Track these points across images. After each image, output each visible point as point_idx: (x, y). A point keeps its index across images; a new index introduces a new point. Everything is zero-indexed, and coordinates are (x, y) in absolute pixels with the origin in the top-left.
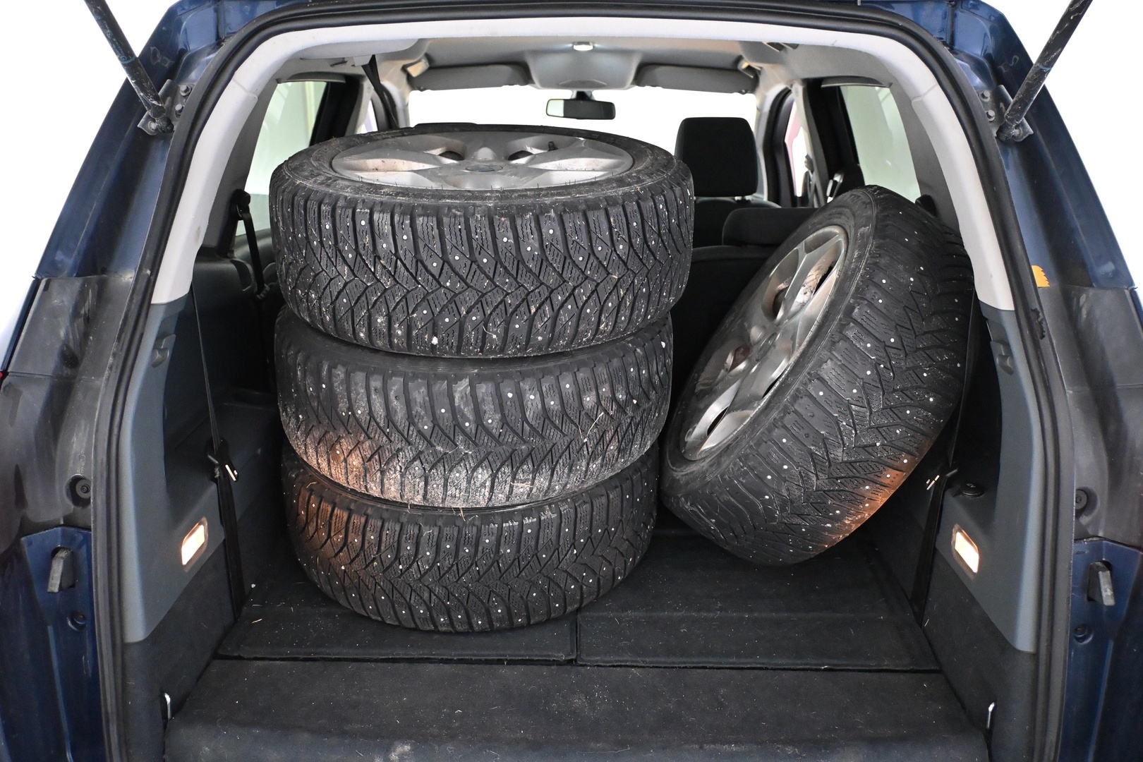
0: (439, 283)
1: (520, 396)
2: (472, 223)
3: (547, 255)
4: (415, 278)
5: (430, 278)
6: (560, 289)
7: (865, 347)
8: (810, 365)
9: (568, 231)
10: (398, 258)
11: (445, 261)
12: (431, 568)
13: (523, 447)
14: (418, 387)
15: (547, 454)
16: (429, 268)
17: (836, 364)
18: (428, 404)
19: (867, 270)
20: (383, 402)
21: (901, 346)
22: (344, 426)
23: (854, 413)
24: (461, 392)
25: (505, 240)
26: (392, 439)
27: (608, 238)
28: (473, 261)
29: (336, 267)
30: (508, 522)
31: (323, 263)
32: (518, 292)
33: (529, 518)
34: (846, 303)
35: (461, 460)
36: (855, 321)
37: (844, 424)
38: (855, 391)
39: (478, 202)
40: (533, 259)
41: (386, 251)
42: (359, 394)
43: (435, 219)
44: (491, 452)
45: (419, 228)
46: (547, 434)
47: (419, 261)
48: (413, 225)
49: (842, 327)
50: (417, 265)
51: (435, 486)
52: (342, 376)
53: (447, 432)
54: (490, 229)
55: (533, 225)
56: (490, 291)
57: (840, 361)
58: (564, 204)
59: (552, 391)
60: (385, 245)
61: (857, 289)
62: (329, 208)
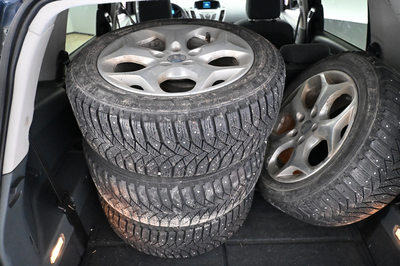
0: (160, 153)
1: (203, 192)
2: (176, 125)
3: (218, 136)
4: (147, 151)
5: (155, 151)
6: (224, 149)
7: (375, 162)
8: (345, 168)
9: (230, 123)
10: (136, 141)
11: (162, 143)
12: (164, 245)
13: (205, 208)
14: (153, 191)
15: (216, 208)
16: (154, 146)
17: (360, 170)
18: (158, 198)
19: (378, 119)
20: (136, 195)
21: (393, 160)
22: (119, 199)
23: (364, 190)
24: (174, 193)
25: (195, 132)
26: (142, 208)
27: (250, 120)
28: (178, 143)
29: (103, 139)
30: (197, 228)
31: (97, 135)
32: (202, 154)
33: (206, 225)
34: (366, 137)
35: (176, 215)
36: (372, 149)
37: (359, 195)
38: (367, 182)
39: (179, 111)
40: (211, 139)
41: (129, 138)
42: (124, 190)
43: (155, 124)
44: (190, 212)
45: (146, 129)
46: (216, 202)
47: (148, 143)
48: (142, 127)
49: (364, 152)
50: (147, 145)
51: (164, 224)
52: (115, 181)
53: (169, 207)
54: (186, 128)
55: (211, 123)
56: (188, 155)
57: (362, 169)
58: (227, 107)
59: (218, 186)
60: (128, 135)
61: (373, 130)
62: (95, 112)
